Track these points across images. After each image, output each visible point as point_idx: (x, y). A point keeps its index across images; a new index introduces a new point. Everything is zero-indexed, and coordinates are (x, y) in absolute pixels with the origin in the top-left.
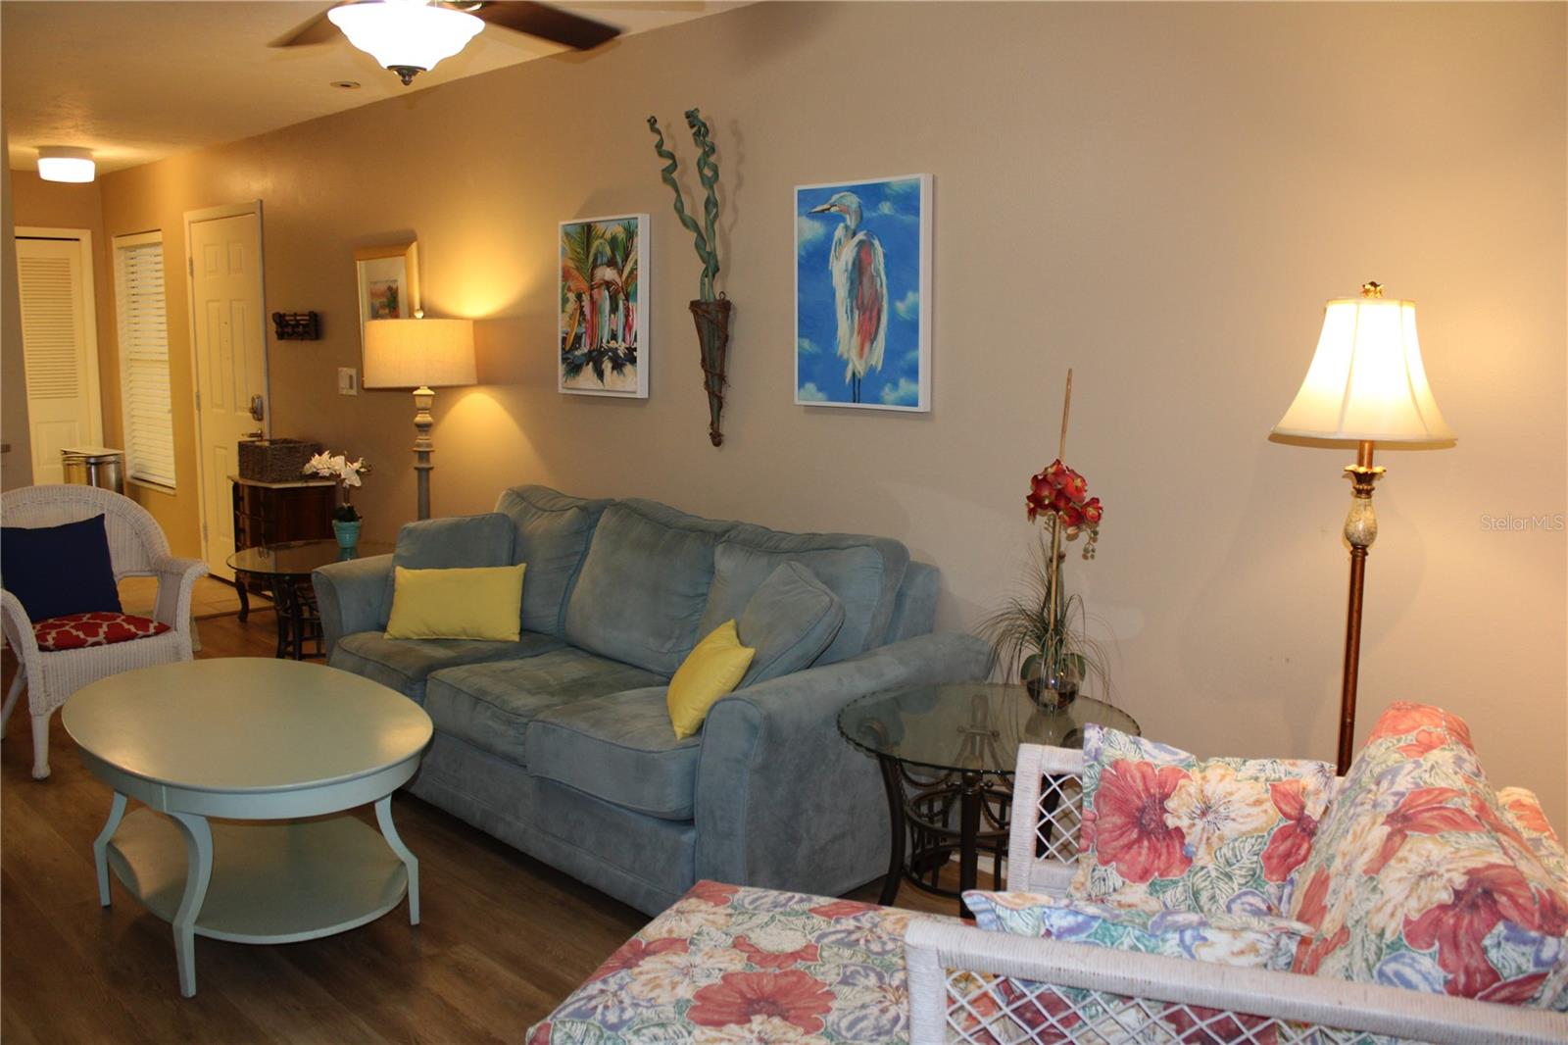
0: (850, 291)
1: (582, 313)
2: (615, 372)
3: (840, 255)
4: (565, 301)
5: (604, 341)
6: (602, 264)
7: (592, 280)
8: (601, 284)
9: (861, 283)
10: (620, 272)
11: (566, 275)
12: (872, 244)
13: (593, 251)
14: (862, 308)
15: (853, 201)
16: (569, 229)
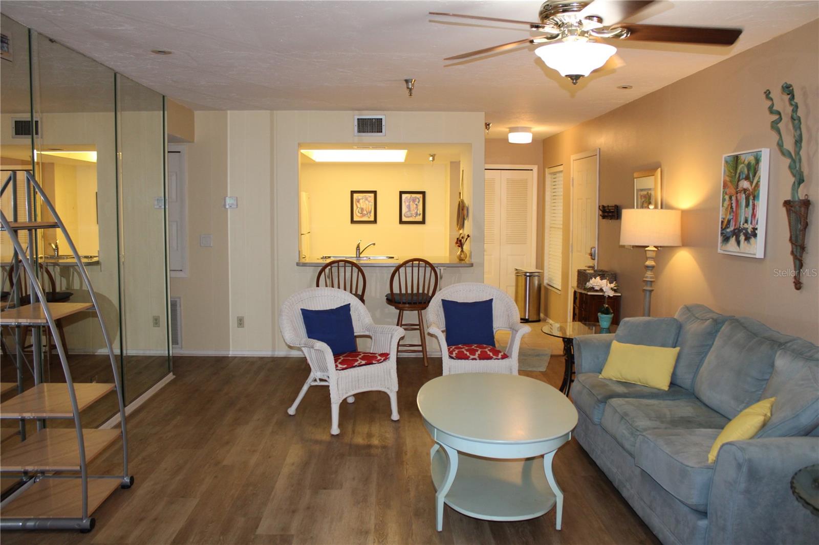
1: (732, 207)
2: (746, 242)
4: (724, 200)
5: (742, 223)
6: (743, 179)
7: (737, 188)
8: (742, 190)
10: (751, 183)
11: (725, 186)
13: (738, 171)
16: (728, 159)
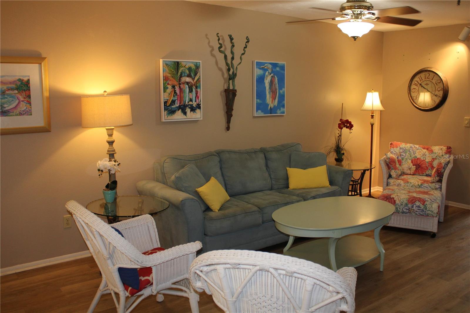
1: (175, 92)
2: (192, 112)
3: (267, 78)
4: (165, 89)
5: (187, 102)
6: (184, 76)
7: (180, 81)
8: (184, 83)
9: (272, 86)
10: (193, 79)
11: (166, 79)
12: (275, 77)
13: (180, 71)
14: (273, 92)
15: (270, 66)
16: (167, 63)
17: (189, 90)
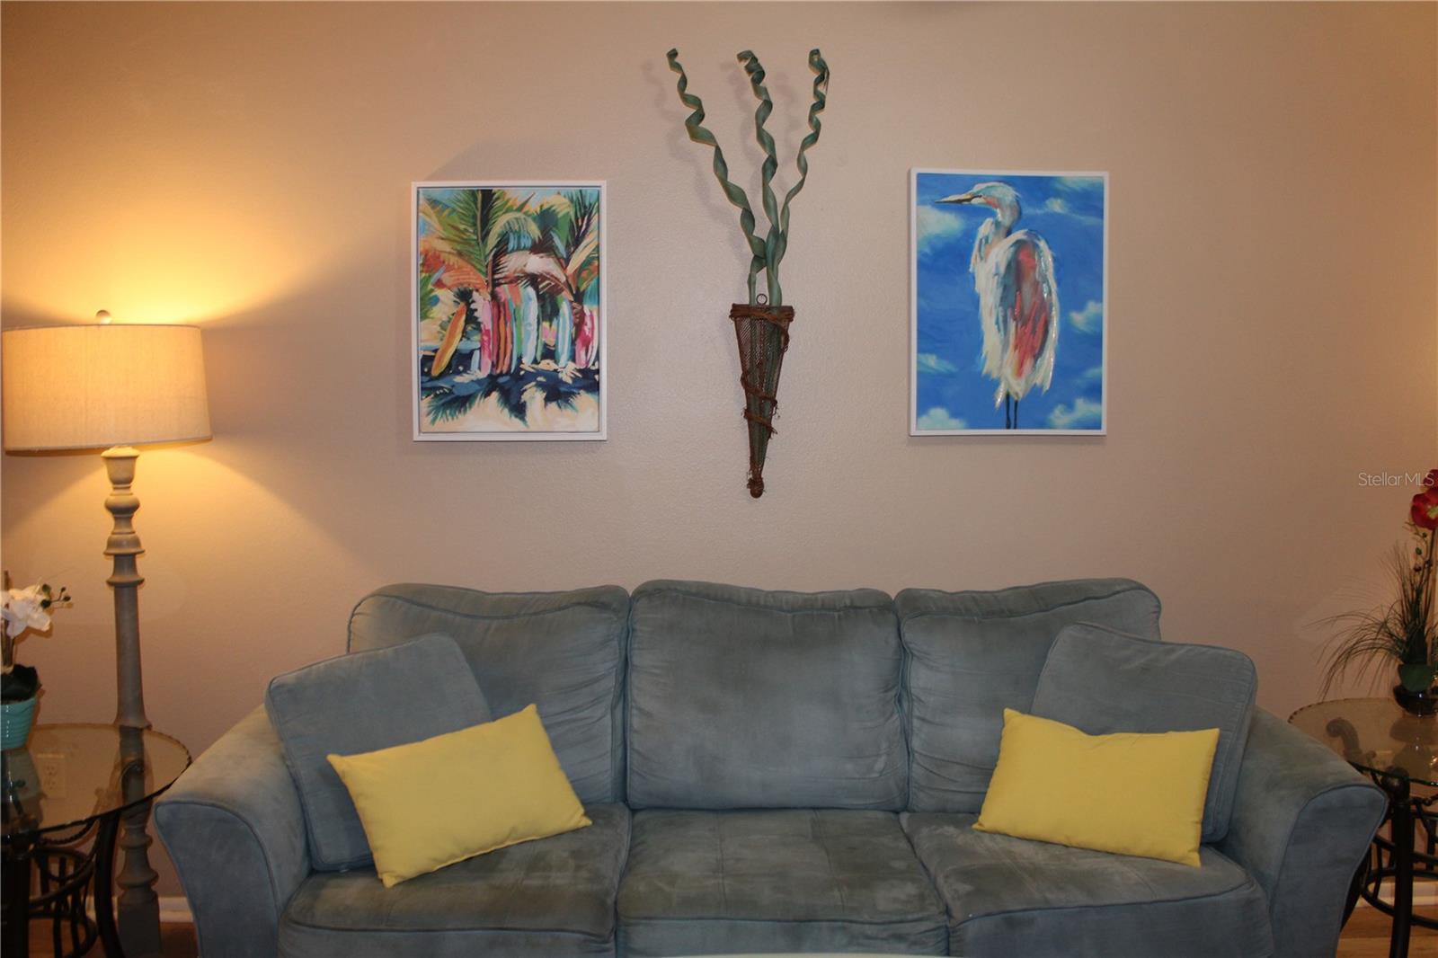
0: (1003, 299)
1: (471, 318)
2: (553, 406)
3: (987, 255)
4: (427, 302)
5: (527, 360)
6: (519, 249)
7: (495, 272)
8: (518, 278)
9: (1019, 289)
10: (564, 262)
11: (430, 262)
12: (1036, 246)
13: (497, 229)
14: (1022, 319)
15: (1008, 194)
16: (436, 195)
17: (542, 306)
